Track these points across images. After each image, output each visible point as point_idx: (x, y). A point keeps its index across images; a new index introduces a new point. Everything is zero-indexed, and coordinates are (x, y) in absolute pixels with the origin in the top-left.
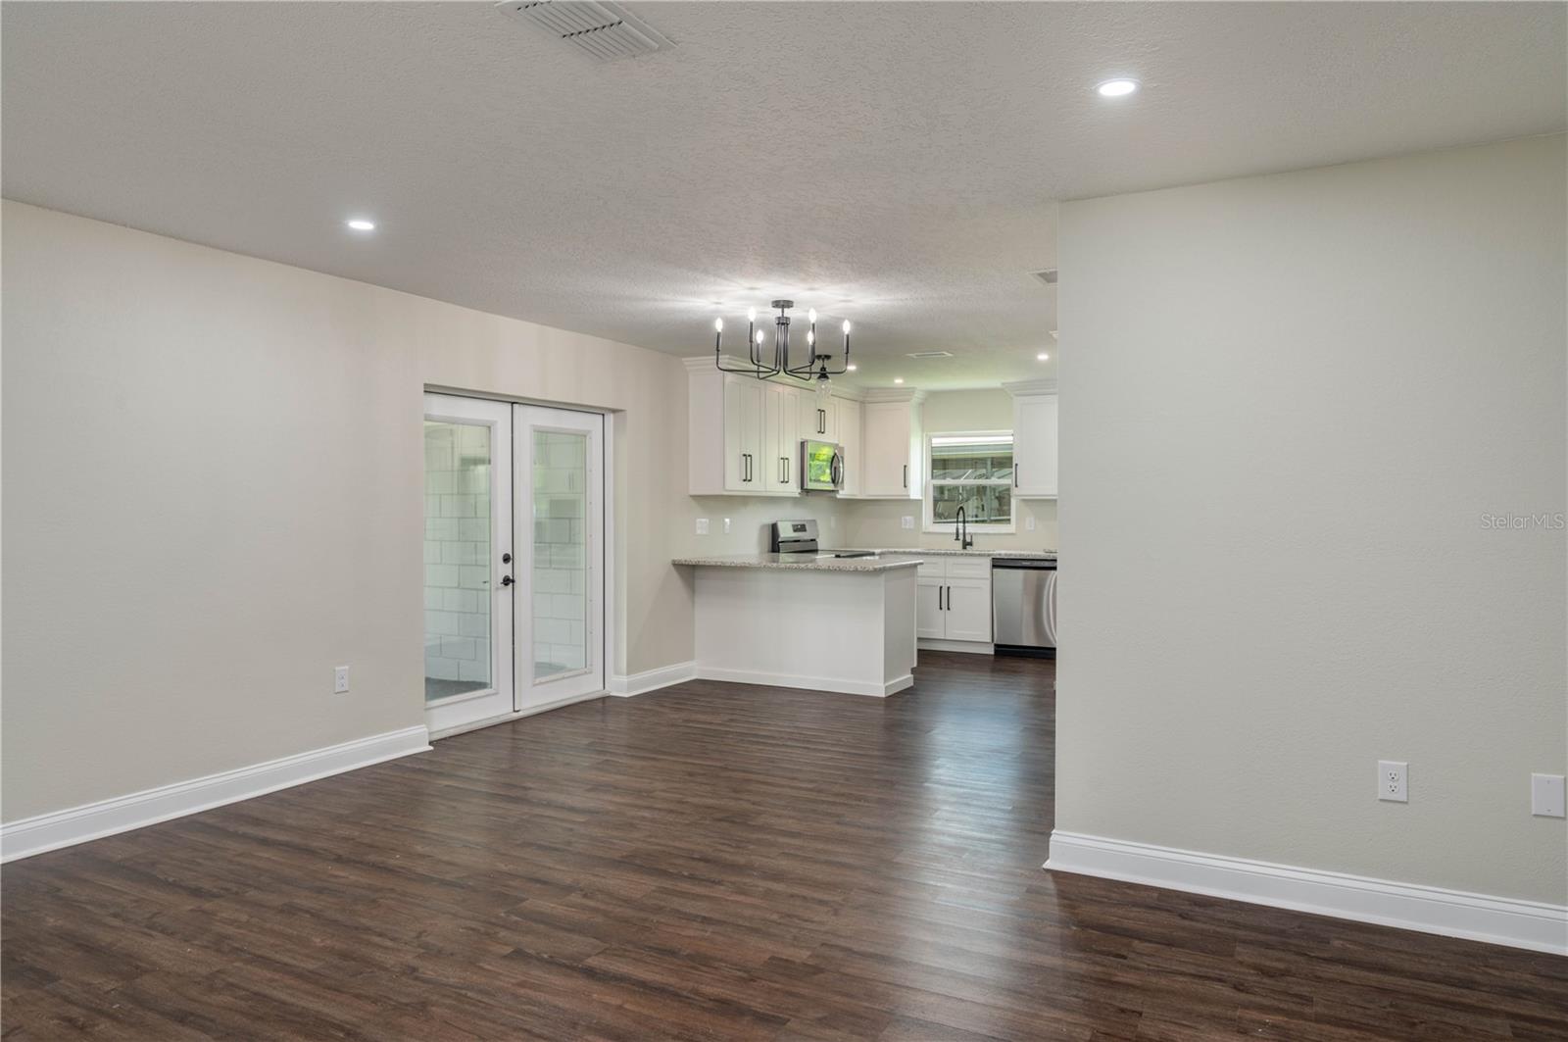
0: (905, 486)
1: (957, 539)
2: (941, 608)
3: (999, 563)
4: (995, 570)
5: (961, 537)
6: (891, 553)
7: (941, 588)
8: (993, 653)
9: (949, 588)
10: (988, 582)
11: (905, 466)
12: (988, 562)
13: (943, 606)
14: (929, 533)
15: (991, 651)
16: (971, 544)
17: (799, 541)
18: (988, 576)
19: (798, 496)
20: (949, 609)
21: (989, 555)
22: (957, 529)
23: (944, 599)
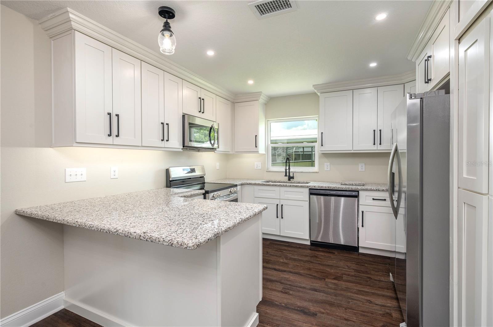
0: (256, 147)
1: (286, 175)
2: (277, 217)
3: (313, 192)
4: (311, 196)
5: (288, 174)
6: (248, 184)
7: (277, 205)
8: (310, 244)
9: (282, 205)
10: (308, 203)
11: (256, 136)
12: (307, 191)
13: (279, 216)
14: (270, 172)
15: (308, 243)
16: (293, 178)
17: (190, 178)
18: (308, 199)
19: (181, 150)
20: (282, 218)
21: (308, 187)
22: (286, 170)
23: (280, 212)
